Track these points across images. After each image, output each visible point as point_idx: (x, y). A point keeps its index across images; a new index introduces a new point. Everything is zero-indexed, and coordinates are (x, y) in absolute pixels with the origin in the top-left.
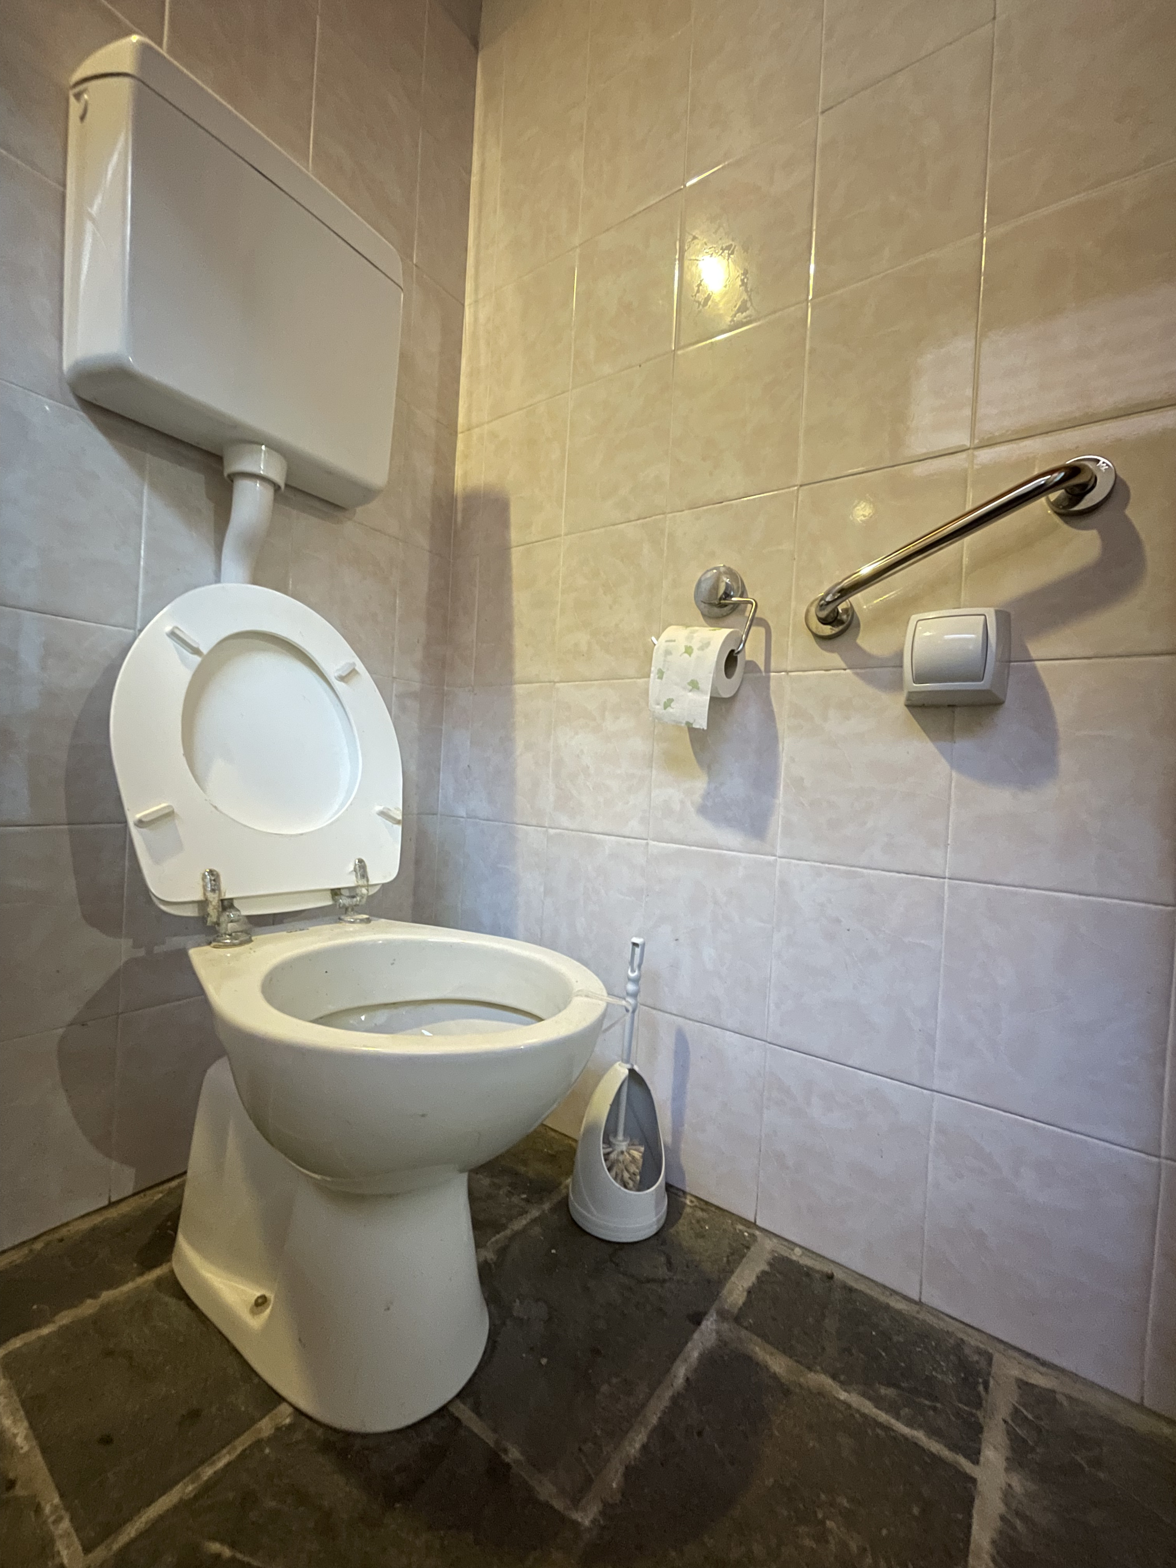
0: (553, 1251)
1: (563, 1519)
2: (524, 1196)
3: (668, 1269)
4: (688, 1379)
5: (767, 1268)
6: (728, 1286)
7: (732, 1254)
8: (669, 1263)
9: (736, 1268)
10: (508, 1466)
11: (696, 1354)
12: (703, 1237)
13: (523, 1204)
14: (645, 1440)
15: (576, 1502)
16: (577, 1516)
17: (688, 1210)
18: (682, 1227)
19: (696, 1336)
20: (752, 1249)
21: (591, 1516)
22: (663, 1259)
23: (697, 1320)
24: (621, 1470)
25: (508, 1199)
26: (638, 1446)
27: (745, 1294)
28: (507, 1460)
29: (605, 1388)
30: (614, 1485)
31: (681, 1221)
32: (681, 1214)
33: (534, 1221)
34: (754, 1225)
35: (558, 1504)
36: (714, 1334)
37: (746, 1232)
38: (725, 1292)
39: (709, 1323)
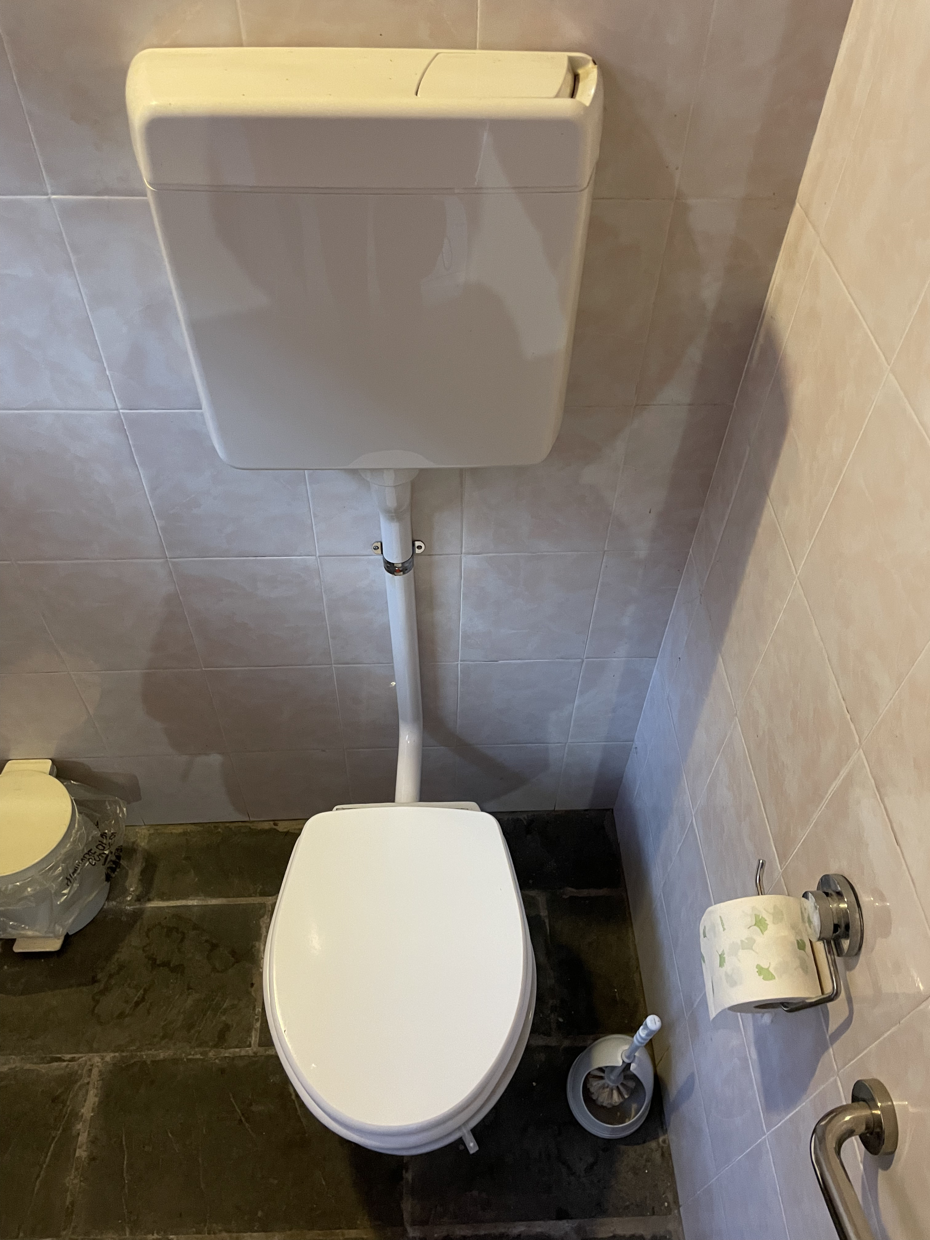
0: (534, 1084)
1: (402, 1225)
2: (561, 1020)
3: (586, 1169)
4: (520, 1235)
5: (648, 1236)
6: (606, 1220)
7: (637, 1206)
8: (590, 1168)
9: (627, 1216)
10: (402, 1178)
11: (539, 1230)
12: (636, 1174)
13: (554, 1026)
14: (469, 1235)
15: (413, 1224)
16: (409, 1229)
17: (653, 1144)
18: (631, 1154)
19: (552, 1223)
20: (654, 1217)
21: (414, 1235)
22: (591, 1160)
23: (562, 1215)
24: (445, 1234)
25: (549, 1012)
26: (463, 1233)
27: (611, 1235)
28: (404, 1175)
29: (475, 1193)
30: (436, 1235)
31: (637, 1147)
32: (644, 1142)
33: (547, 1047)
34: (678, 1206)
35: (406, 1216)
36: (563, 1232)
37: (668, 1203)
38: (600, 1220)
39: (567, 1225)
